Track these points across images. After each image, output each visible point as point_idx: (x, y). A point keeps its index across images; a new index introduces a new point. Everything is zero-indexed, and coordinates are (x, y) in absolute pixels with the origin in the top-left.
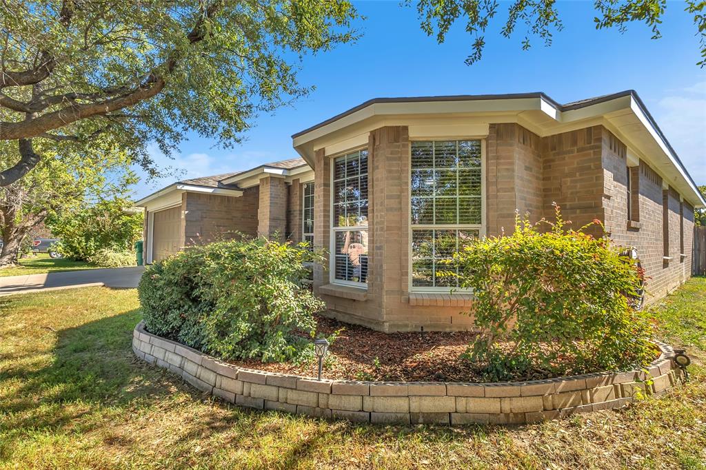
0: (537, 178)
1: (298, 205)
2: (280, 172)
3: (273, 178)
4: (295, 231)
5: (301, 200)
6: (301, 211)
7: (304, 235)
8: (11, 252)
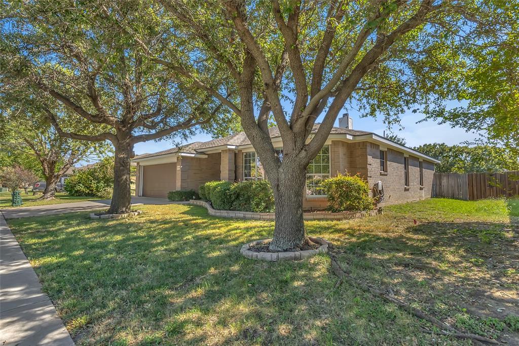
0: (348, 157)
1: (241, 162)
2: (234, 147)
3: (230, 150)
4: (239, 175)
5: (243, 160)
6: (243, 166)
7: (244, 178)
8: (52, 190)
